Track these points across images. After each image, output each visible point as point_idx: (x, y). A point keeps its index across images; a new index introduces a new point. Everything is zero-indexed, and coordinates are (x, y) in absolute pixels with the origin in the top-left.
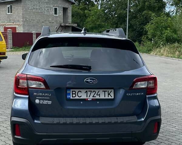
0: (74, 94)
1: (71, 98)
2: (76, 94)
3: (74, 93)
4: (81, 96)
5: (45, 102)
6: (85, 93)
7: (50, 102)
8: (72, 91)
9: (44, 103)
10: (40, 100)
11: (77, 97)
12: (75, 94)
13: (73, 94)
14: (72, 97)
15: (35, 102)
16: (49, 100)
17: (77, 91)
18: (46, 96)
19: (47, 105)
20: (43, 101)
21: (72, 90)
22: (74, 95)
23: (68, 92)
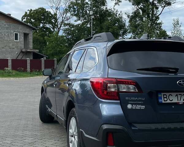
0: (165, 98)
1: (163, 102)
2: (168, 98)
3: (165, 96)
4: (172, 100)
5: (138, 107)
6: (176, 96)
7: (143, 107)
8: (164, 95)
9: (137, 108)
10: (132, 104)
11: (168, 101)
12: (166, 98)
13: (164, 98)
14: (164, 101)
15: (127, 107)
16: (142, 104)
17: (168, 94)
18: (140, 101)
19: (141, 109)
20: (136, 106)
21: (163, 94)
23: (159, 96)
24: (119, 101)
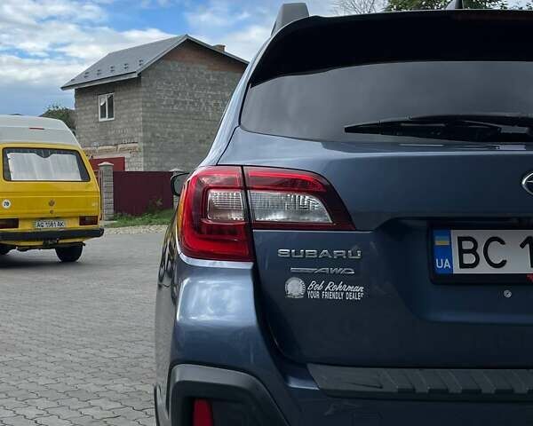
0: (468, 251)
1: (457, 270)
2: (480, 251)
3: (468, 245)
4: (503, 263)
5: (334, 291)
6: (522, 246)
7: (356, 292)
8: (461, 240)
9: (327, 295)
10: (306, 278)
11: (484, 268)
12: (473, 251)
13: (462, 252)
14: (462, 266)
15: (285, 293)
16: (349, 281)
17: (482, 236)
18: (340, 262)
19: (344, 302)
20: (325, 285)
21: (455, 234)
22: (468, 259)
23: (438, 243)
24: (248, 266)
